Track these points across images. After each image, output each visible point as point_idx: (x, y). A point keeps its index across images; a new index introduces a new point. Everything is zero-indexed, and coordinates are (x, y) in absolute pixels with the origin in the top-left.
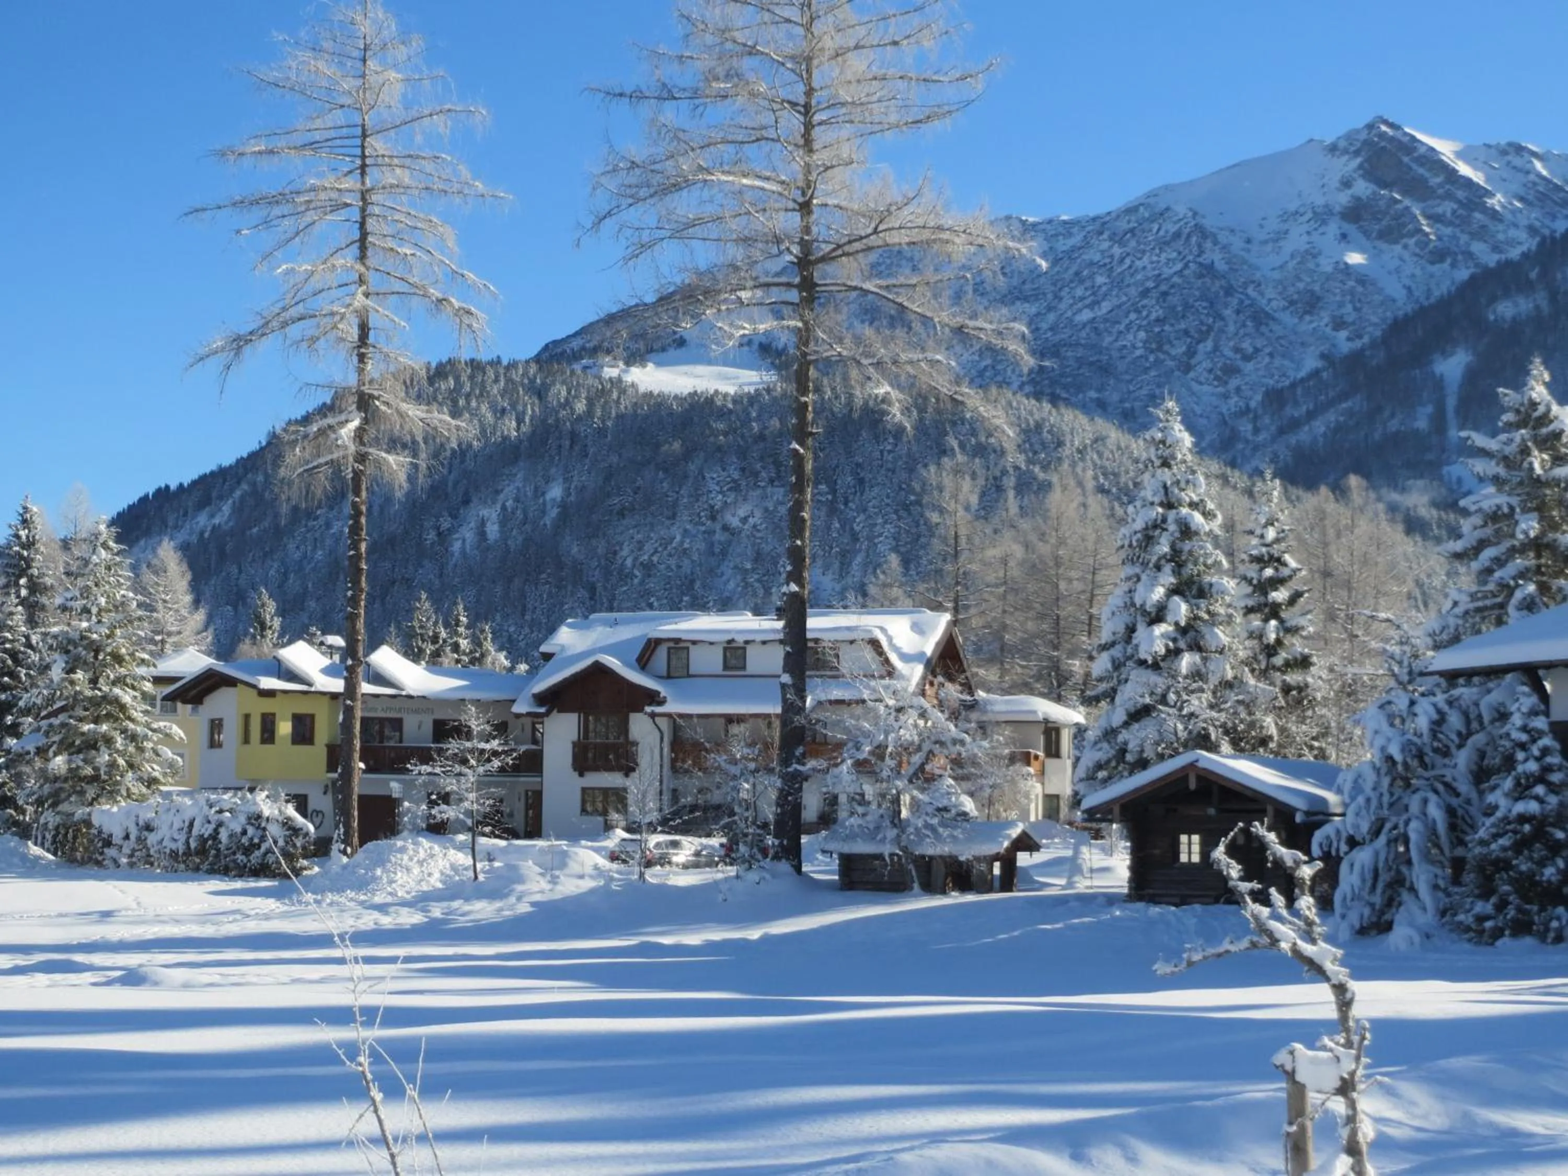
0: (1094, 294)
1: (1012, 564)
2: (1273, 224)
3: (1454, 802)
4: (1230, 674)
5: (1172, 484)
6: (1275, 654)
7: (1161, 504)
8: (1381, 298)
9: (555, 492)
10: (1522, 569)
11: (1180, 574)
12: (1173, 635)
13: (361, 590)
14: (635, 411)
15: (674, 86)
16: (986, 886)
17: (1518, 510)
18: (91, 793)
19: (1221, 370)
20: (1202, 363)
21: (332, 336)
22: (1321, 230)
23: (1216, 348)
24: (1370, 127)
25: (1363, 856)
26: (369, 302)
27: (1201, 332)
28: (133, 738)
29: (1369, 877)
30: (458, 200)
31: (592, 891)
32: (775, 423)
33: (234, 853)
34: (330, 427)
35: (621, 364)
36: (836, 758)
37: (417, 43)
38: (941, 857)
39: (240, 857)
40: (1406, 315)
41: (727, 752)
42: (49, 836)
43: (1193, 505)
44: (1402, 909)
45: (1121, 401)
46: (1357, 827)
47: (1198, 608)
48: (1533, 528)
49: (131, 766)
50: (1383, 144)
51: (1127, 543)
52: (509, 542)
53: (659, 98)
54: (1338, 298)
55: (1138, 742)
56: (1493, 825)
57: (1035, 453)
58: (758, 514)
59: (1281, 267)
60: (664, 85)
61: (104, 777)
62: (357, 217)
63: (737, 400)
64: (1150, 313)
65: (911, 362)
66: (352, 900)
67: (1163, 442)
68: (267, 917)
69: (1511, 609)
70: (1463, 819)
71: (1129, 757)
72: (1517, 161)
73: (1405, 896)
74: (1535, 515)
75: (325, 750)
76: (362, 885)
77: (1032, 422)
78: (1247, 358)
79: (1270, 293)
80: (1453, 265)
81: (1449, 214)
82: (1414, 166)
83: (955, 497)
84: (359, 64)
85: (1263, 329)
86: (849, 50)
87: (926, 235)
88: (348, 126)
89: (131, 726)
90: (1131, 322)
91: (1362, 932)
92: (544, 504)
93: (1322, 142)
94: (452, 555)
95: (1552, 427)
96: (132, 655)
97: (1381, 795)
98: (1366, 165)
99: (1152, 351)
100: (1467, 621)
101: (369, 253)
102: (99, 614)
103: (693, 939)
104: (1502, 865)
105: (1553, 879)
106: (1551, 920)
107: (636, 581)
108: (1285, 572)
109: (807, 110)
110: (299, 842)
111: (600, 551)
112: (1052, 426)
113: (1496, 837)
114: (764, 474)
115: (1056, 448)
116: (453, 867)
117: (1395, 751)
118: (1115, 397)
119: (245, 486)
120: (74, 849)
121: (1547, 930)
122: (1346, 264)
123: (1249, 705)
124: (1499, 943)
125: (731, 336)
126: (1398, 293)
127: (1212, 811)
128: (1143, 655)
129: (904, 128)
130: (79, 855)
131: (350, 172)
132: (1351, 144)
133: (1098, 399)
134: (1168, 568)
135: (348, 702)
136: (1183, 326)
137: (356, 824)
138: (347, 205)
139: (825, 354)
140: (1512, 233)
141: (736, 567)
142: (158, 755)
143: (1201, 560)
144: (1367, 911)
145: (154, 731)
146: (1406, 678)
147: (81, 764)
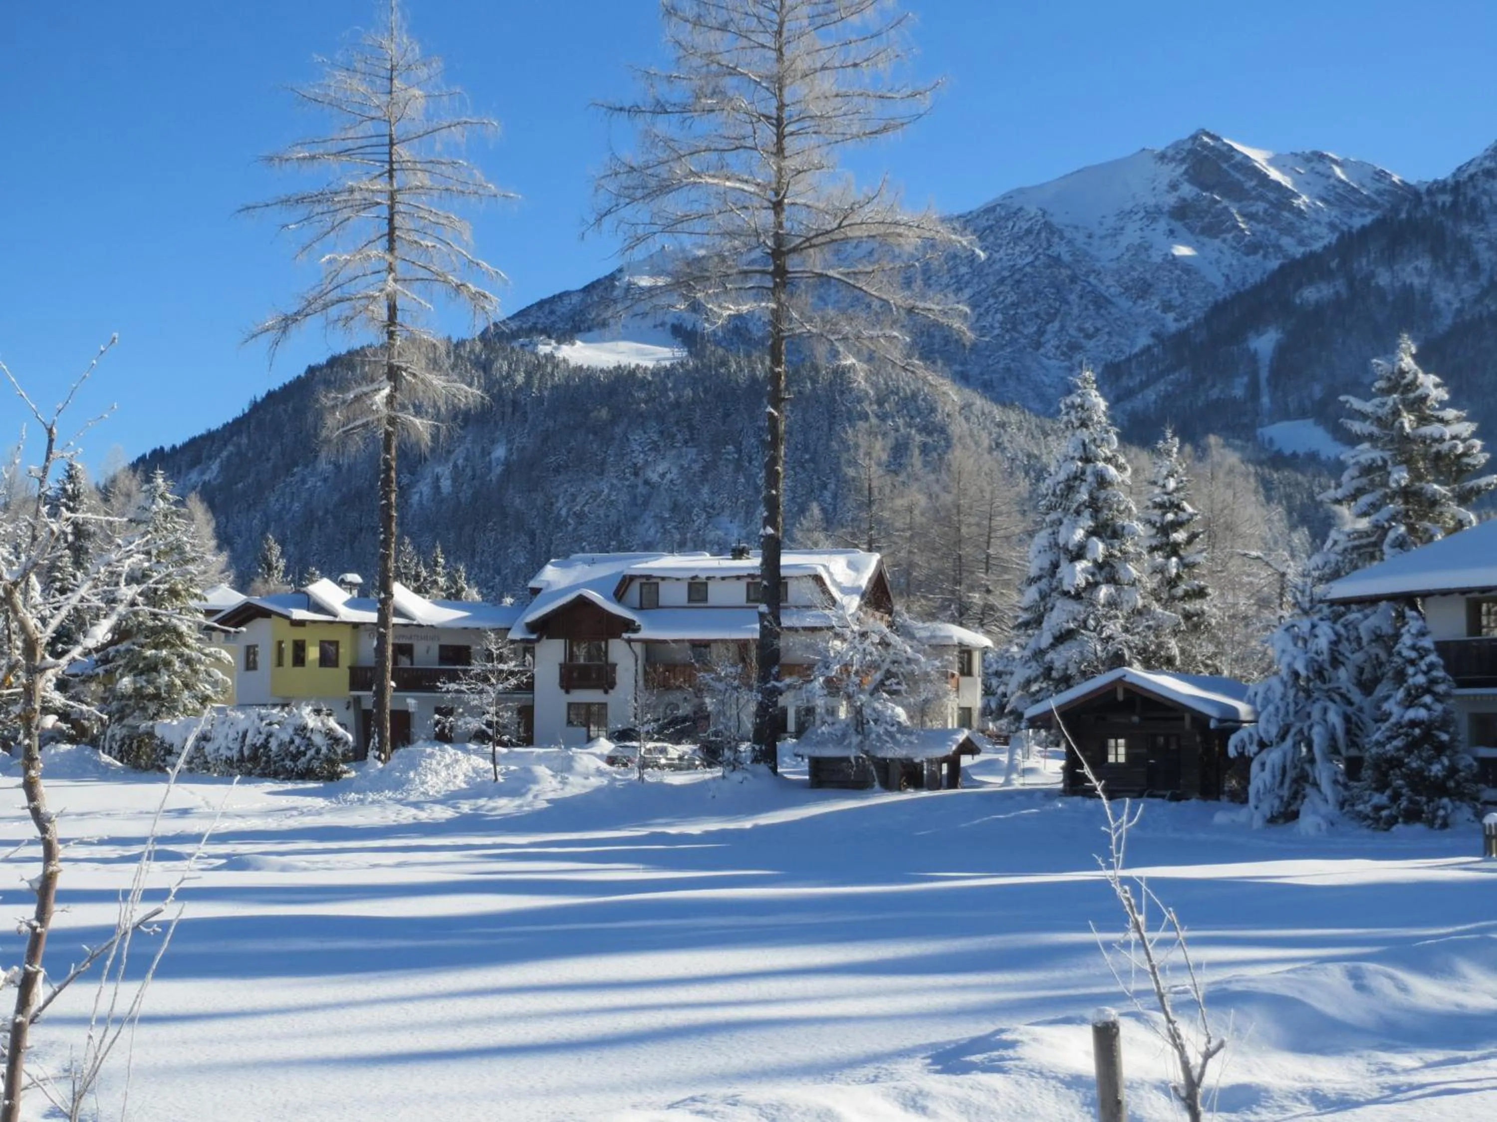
0: (957, 282)
1: (916, 512)
2: (1110, 222)
3: (1350, 710)
4: (1140, 603)
5: (1090, 441)
6: (1176, 586)
7: (1081, 459)
8: (1203, 285)
9: (500, 452)
10: (1393, 512)
11: (1096, 518)
12: (1091, 570)
13: (392, 534)
14: (568, 383)
15: (667, 102)
16: (935, 784)
17: (1390, 463)
18: (152, 708)
19: (1067, 346)
20: (1051, 343)
21: (363, 315)
22: (1152, 226)
23: (1062, 328)
24: (1195, 138)
25: (1273, 757)
26: (398, 287)
27: (1048, 314)
28: (188, 662)
29: (1278, 773)
30: (473, 199)
31: (599, 790)
32: (688, 393)
33: (283, 760)
34: (366, 394)
35: (553, 342)
36: (809, 675)
37: (437, 65)
38: (899, 759)
39: (288, 763)
40: (1225, 299)
41: (713, 671)
42: (115, 746)
43: (1107, 460)
44: (1307, 800)
45: (982, 374)
46: (1267, 732)
47: (1113, 547)
48: (1404, 478)
49: (186, 686)
50: (1205, 153)
51: (1050, 492)
52: (460, 495)
53: (653, 112)
54: (1167, 285)
55: (1063, 661)
56: (1388, 729)
57: (912, 418)
58: (675, 470)
59: (1118, 258)
60: (658, 102)
61: (164, 695)
62: (386, 213)
63: (655, 373)
64: (1006, 298)
65: (871, 338)
66: (389, 799)
67: (1082, 406)
68: (319, 813)
69: (1385, 548)
70: (1357, 725)
71: (1054, 674)
72: (1320, 167)
73: (1309, 790)
74: (1404, 466)
75: (348, 671)
76: (398, 785)
77: (908, 391)
78: (1089, 337)
79: (1109, 281)
80: (1265, 257)
81: (1261, 213)
82: (1232, 172)
83: (868, 454)
84: (386, 83)
85: (1102, 311)
86: (816, 71)
87: (882, 229)
88: (377, 136)
89: (187, 651)
90: (990, 306)
91: (1272, 820)
92: (490, 462)
93: (1153, 151)
94: (411, 506)
95: (1418, 392)
96: (187, 590)
97: (1288, 704)
98: (1191, 171)
99: (1007, 331)
100: (1345, 558)
101: (397, 245)
102: (158, 555)
103: (695, 829)
104: (1395, 763)
105: (1440, 774)
106: (1438, 808)
107: (570, 528)
108: (1183, 516)
109: (779, 123)
110: (340, 750)
111: (539, 503)
112: (926, 395)
113: (1390, 739)
114: (679, 436)
115: (929, 414)
116: (475, 770)
117: (1300, 667)
118: (977, 370)
119: (230, 448)
120: (138, 757)
121: (1435, 817)
122: (1173, 255)
123: (1157, 630)
124: (1394, 828)
125: (720, 316)
126: (1219, 281)
127: (1135, 719)
128: (1066, 587)
129: (864, 138)
130: (143, 762)
131: (380, 175)
132: (1177, 153)
133: (962, 372)
134: (1087, 513)
135: (382, 630)
136: (1034, 309)
137: (388, 734)
138: (378, 204)
139: (798, 331)
140: (1315, 229)
141: (656, 516)
142: (210, 676)
143: (1115, 506)
144: (1277, 803)
145: (206, 655)
146: (1307, 605)
147: (144, 684)
